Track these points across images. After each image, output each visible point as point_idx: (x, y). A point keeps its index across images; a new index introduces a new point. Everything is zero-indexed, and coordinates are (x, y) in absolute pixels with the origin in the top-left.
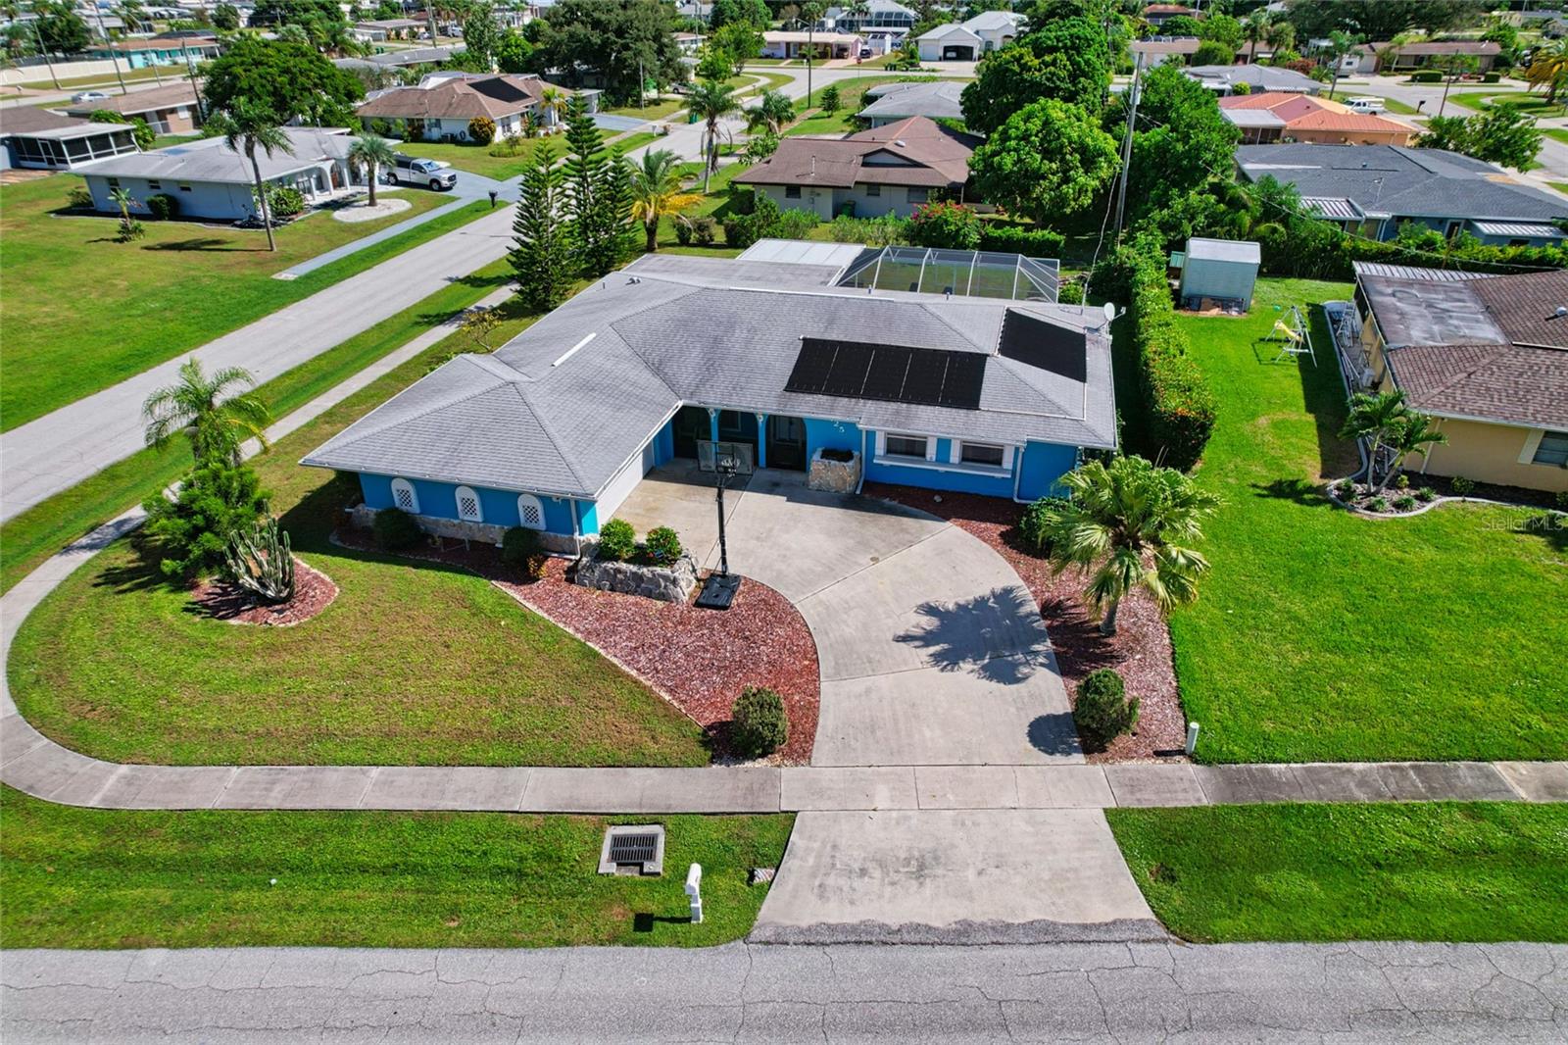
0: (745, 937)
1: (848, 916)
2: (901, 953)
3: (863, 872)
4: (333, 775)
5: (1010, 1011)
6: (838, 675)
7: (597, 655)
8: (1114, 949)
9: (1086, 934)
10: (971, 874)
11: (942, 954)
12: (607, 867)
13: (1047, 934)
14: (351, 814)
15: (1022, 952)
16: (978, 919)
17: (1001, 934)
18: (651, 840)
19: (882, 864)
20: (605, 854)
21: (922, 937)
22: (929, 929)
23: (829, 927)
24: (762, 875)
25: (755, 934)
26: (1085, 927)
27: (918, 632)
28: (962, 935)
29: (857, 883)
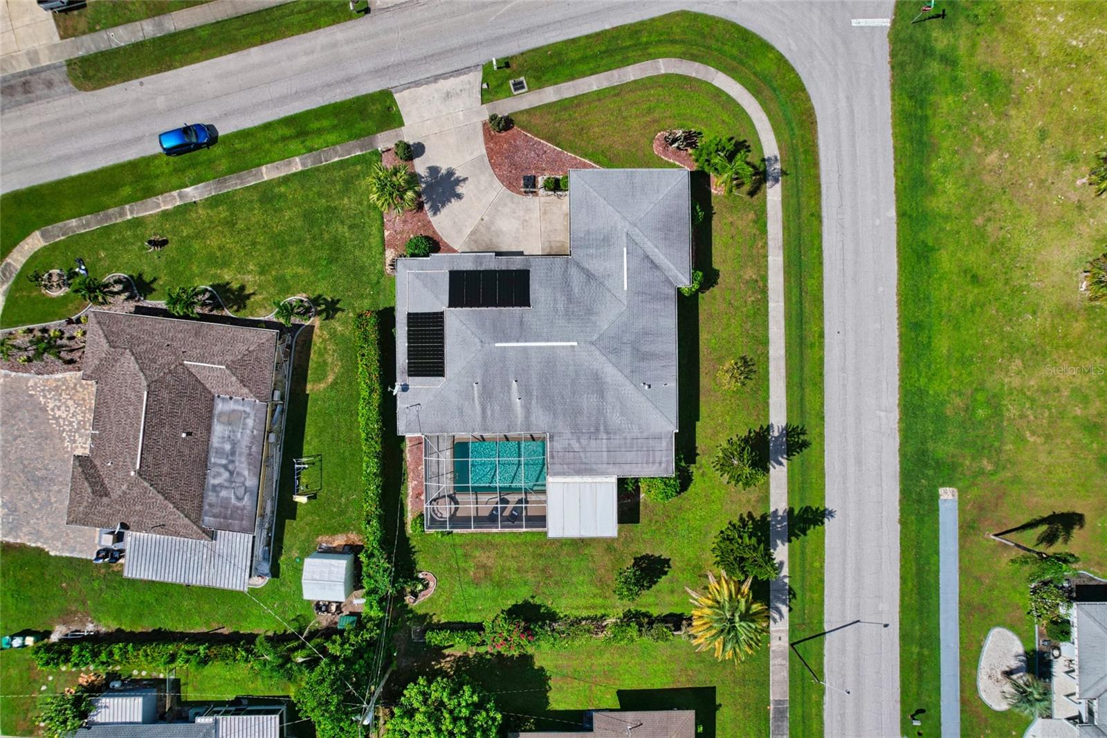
0: (483, 66)
1: (462, 78)
2: (449, 70)
3: (461, 91)
4: (605, 85)
5: (424, 61)
6: (482, 156)
7: (557, 146)
8: (403, 83)
9: (409, 86)
10: (436, 96)
11: (439, 72)
12: (522, 79)
13: (417, 84)
14: (592, 74)
15: (422, 77)
16: (433, 84)
17: (427, 81)
18: (516, 90)
19: (457, 94)
20: (525, 82)
21: (444, 76)
22: (444, 79)
23: (466, 74)
24: (485, 86)
25: (481, 67)
26: (409, 88)
27: (462, 184)
28: (436, 78)
29: (462, 87)
